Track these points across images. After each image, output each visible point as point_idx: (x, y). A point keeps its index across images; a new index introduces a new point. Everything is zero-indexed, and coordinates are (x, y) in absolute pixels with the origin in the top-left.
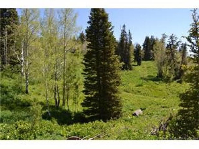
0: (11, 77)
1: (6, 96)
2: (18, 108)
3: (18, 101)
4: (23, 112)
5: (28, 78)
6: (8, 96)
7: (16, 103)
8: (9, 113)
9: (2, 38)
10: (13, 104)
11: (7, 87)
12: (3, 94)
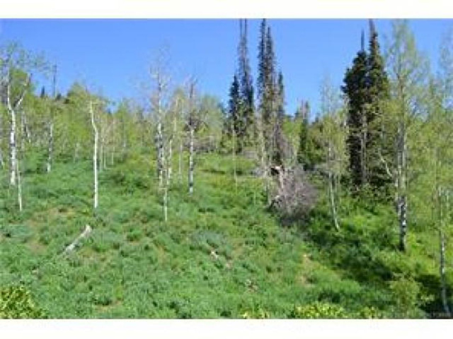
0: (372, 211)
1: (357, 251)
2: (377, 280)
3: (379, 264)
4: (384, 291)
5: (405, 216)
6: (360, 252)
7: (373, 268)
8: (355, 287)
9: (357, 130)
10: (367, 270)
11: (361, 233)
12: (351, 246)
